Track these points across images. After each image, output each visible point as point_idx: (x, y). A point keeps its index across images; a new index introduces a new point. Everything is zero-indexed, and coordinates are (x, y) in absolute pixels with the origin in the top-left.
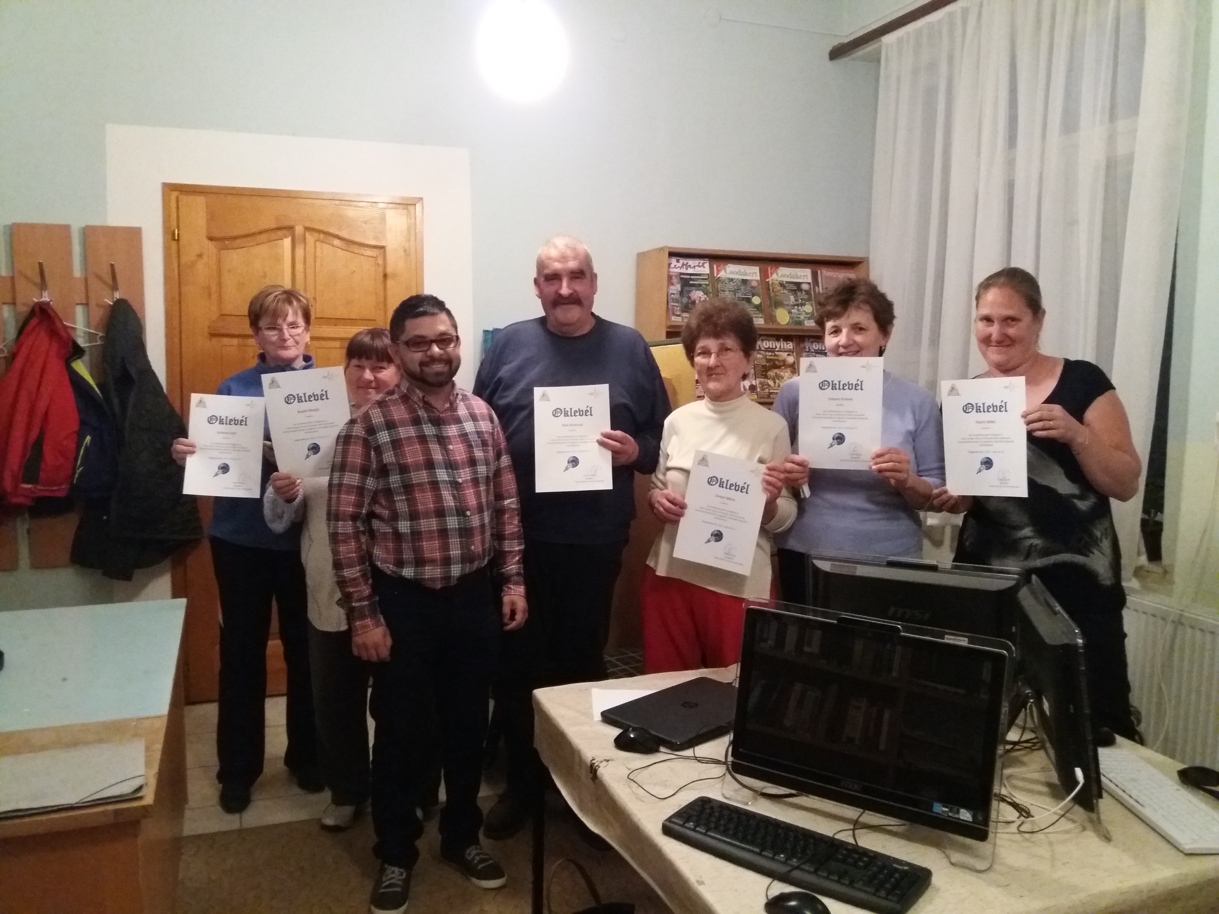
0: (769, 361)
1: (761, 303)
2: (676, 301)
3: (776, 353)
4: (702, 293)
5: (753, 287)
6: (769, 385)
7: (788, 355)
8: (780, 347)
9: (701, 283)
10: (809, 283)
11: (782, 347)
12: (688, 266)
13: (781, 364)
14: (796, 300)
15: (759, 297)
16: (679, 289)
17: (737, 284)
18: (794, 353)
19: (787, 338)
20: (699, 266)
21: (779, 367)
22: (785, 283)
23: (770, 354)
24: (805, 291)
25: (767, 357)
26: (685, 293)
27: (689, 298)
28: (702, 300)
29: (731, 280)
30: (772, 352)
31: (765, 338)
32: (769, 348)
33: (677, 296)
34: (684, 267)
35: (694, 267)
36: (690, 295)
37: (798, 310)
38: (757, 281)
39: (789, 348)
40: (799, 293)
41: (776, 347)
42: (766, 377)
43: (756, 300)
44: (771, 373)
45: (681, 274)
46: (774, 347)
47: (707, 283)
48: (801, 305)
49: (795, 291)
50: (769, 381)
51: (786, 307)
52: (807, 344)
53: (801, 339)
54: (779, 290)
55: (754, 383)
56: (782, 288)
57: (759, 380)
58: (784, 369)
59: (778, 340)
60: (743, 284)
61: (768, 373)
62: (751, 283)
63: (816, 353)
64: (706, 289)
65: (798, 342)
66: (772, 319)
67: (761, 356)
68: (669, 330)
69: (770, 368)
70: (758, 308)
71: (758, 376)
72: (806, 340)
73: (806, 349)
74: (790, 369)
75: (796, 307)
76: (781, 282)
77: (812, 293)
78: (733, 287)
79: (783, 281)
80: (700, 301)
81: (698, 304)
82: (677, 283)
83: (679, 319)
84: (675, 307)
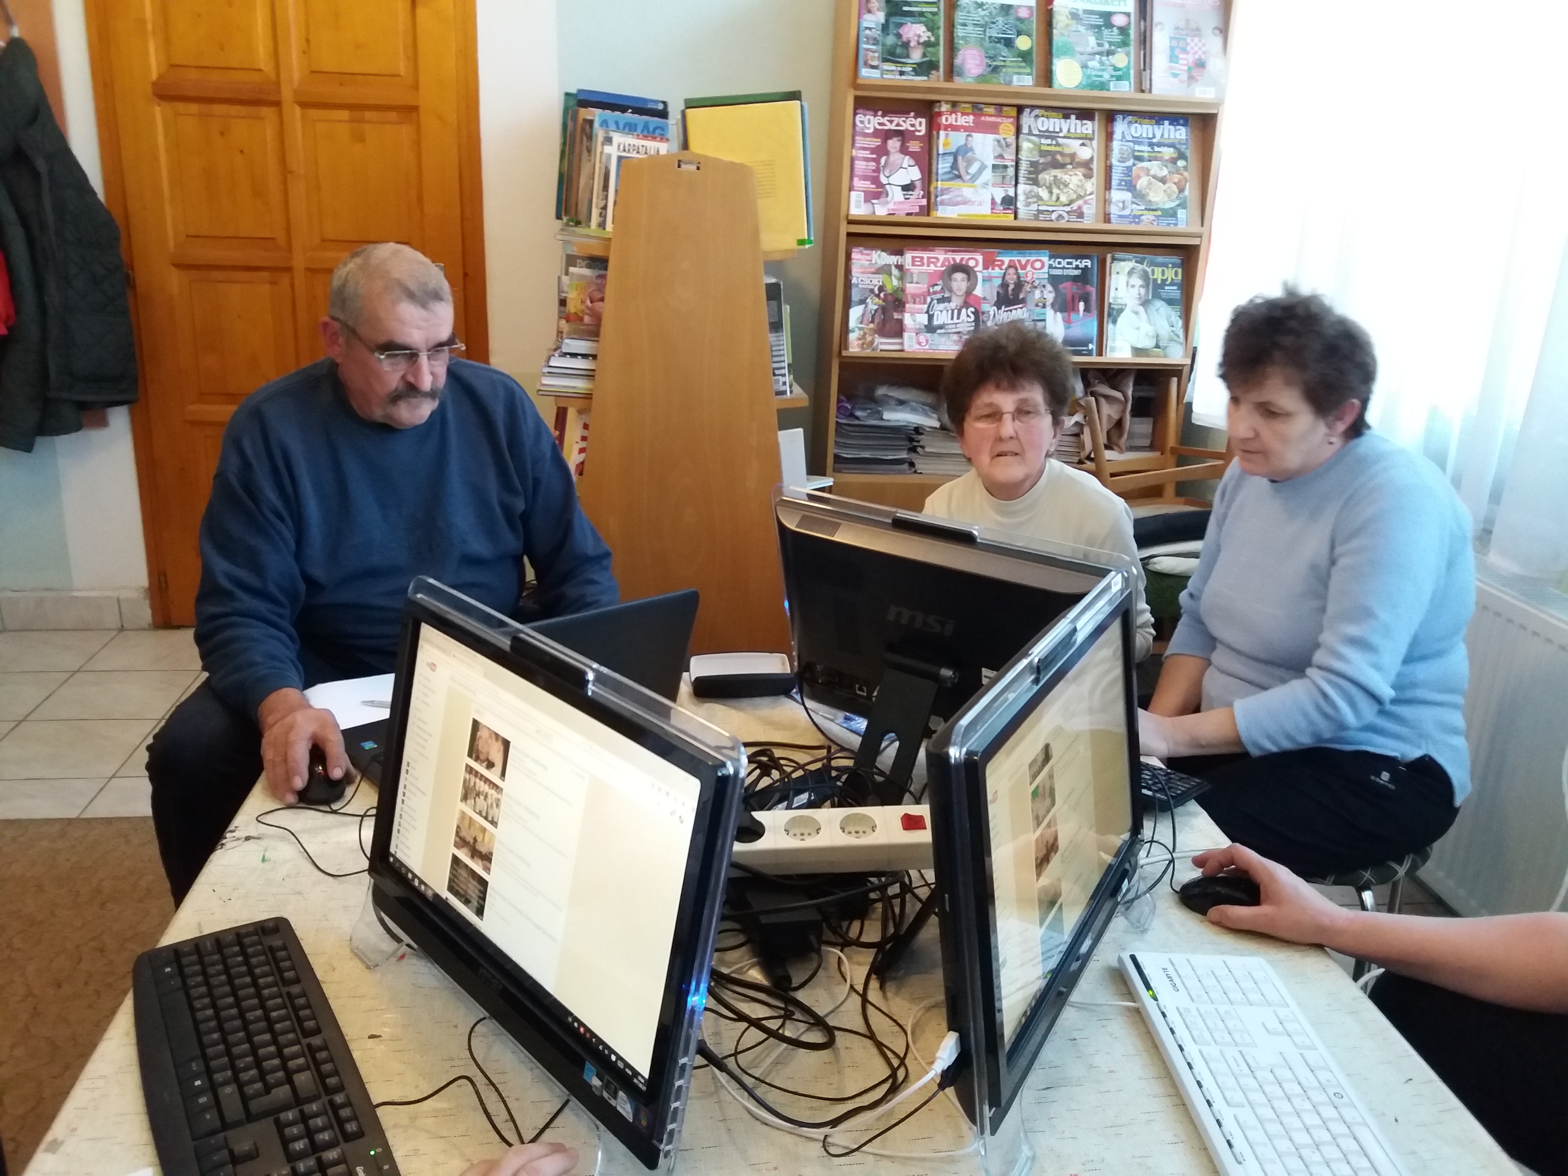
0: (1043, 154)
1: (1032, 48)
2: (876, 42)
3: (1060, 140)
4: (924, 28)
5: (1021, 20)
6: (1040, 198)
7: (1083, 145)
8: (1069, 131)
9: (924, 10)
10: (1128, 15)
11: (1072, 130)
13: (1068, 160)
14: (1099, 45)
15: (1029, 35)
16: (882, 19)
17: (990, 13)
18: (1095, 143)
19: (1085, 114)
21: (1062, 166)
22: (1080, 12)
23: (1049, 141)
24: (1118, 28)
25: (1044, 148)
27: (899, 36)
28: (922, 40)
29: (980, 5)
30: (1053, 138)
31: (1042, 112)
32: (1047, 131)
33: (876, 33)
36: (901, 31)
37: (1101, 63)
38: (1030, 8)
39: (1086, 132)
40: (1106, 32)
41: (1061, 130)
42: (1035, 182)
43: (1023, 43)
44: (1046, 177)
46: (1057, 129)
47: (936, 10)
48: (1109, 53)
49: (1099, 27)
50: (1040, 189)
51: (1078, 56)
52: (1120, 127)
53: (1110, 117)
54: (1067, 26)
55: (1011, 193)
56: (1074, 22)
57: (1021, 188)
58: (1070, 170)
59: (1066, 117)
60: (1003, 13)
61: (1041, 176)
62: (1017, 12)
63: (1135, 143)
64: (933, 21)
65: (1104, 122)
66: (1047, 77)
67: (1031, 146)
68: (860, 93)
69: (1046, 167)
70: (1025, 56)
71: (1021, 180)
72: (1119, 118)
73: (1117, 135)
74: (1082, 170)
75: (1098, 57)
76: (1074, 11)
77: (1132, 32)
78: (983, 19)
79: (1077, 10)
80: (919, 43)
81: (914, 47)
82: (878, 10)
83: (875, 74)
84: (871, 52)
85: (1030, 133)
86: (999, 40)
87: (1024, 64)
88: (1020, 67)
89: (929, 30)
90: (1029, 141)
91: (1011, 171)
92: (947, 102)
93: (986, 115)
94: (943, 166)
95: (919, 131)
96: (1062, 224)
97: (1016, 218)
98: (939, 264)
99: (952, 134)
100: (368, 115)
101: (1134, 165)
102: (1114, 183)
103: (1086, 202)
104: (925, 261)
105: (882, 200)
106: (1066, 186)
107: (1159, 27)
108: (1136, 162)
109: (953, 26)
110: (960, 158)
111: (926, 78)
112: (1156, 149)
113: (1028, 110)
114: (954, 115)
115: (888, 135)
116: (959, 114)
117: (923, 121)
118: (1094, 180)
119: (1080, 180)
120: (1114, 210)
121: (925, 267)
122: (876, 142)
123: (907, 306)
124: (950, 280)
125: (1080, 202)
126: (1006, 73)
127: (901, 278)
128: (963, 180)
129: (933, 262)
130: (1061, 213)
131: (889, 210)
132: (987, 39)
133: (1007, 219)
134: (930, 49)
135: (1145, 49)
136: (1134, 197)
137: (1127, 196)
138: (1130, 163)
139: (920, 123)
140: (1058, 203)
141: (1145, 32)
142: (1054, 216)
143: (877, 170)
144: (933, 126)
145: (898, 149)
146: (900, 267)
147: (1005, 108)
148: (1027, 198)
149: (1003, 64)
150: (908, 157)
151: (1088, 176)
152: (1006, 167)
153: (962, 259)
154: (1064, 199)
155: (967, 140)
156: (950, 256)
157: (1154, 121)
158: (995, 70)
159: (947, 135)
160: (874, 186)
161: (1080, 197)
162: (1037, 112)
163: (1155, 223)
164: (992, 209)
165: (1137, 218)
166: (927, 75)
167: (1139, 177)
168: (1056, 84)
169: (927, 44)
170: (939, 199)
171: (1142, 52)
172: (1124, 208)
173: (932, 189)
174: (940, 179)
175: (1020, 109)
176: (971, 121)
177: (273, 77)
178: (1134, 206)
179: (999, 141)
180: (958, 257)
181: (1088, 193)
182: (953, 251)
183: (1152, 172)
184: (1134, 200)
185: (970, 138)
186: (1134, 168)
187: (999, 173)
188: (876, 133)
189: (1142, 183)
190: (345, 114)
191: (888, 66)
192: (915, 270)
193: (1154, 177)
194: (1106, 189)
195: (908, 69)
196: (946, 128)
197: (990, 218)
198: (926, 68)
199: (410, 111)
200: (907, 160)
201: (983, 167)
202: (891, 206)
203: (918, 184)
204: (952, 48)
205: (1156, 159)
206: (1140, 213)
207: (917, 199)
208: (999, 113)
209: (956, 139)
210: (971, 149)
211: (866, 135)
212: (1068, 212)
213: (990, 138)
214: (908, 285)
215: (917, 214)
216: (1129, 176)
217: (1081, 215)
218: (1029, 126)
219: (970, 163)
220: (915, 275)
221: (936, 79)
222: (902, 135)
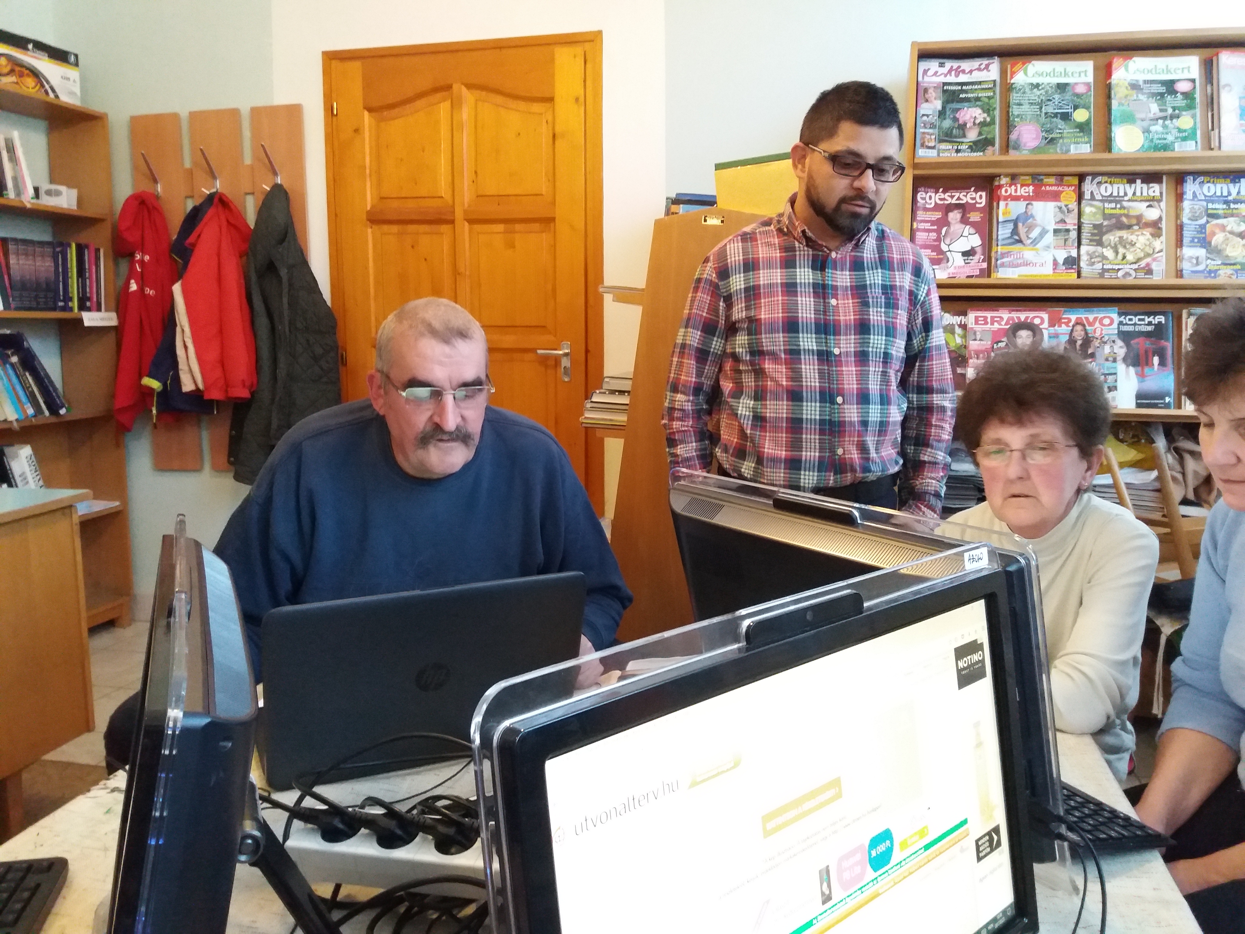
0: (1106, 217)
1: (1090, 118)
2: (933, 126)
3: (1125, 204)
4: (979, 111)
5: (1078, 96)
6: (1105, 258)
7: (1150, 206)
8: (1134, 194)
9: (980, 95)
10: (1193, 81)
11: (1138, 193)
12: (959, 71)
13: (1134, 221)
14: (1161, 110)
15: (1087, 108)
16: (939, 107)
17: (1047, 92)
18: (1163, 204)
19: (1151, 178)
20: (979, 69)
21: (1129, 227)
22: (1141, 83)
23: (1113, 205)
24: (1182, 93)
25: (1106, 211)
26: (948, 113)
27: (955, 119)
28: (977, 121)
29: (1037, 86)
30: (1117, 202)
31: (1105, 178)
32: (1111, 195)
33: (934, 119)
34: (953, 73)
35: (971, 72)
36: (957, 115)
37: (1164, 126)
38: (1088, 84)
39: (1152, 194)
40: (1169, 98)
41: (1126, 194)
42: (1100, 243)
43: (1081, 116)
44: (1112, 238)
45: (945, 84)
46: (1121, 194)
47: (992, 94)
48: (1172, 117)
49: (1162, 95)
50: (1104, 250)
51: (1139, 123)
52: (1190, 187)
53: (1179, 178)
54: (1126, 96)
55: (1074, 253)
56: (1135, 91)
57: (1084, 249)
58: (1137, 230)
59: (1131, 181)
60: (1059, 91)
61: (1105, 238)
62: (1073, 88)
63: (1208, 202)
64: (988, 104)
65: (1173, 185)
66: (1106, 143)
67: (1094, 210)
68: (918, 172)
69: (1110, 229)
70: (1083, 127)
71: (1084, 241)
72: (1190, 179)
73: (1188, 195)
74: (1150, 230)
75: (1160, 122)
76: (1134, 82)
77: (1197, 96)
78: (1039, 97)
79: (1137, 81)
80: (974, 124)
81: (970, 128)
82: (935, 99)
83: (933, 153)
84: (930, 135)
85: (1093, 198)
86: (1056, 115)
87: (1082, 134)
88: (1078, 137)
89: (984, 112)
90: (1092, 206)
91: (1074, 235)
92: (1006, 175)
93: (1045, 186)
94: (1004, 232)
95: (981, 203)
96: (1130, 281)
97: (1079, 276)
98: (1003, 323)
99: (1012, 204)
100: (518, 227)
101: (1208, 222)
102: (1186, 241)
103: (1154, 260)
104: (989, 320)
105: (942, 265)
106: (1133, 244)
107: (1227, 88)
108: (1210, 220)
109: (1009, 106)
110: (1020, 225)
111: (981, 154)
112: (1232, 206)
113: (1090, 178)
114: (1013, 187)
115: (950, 208)
116: (1019, 186)
117: (984, 194)
118: (1163, 238)
119: (1148, 240)
120: (1186, 266)
121: (989, 326)
122: (938, 215)
123: (971, 361)
124: (1015, 336)
125: (1148, 260)
126: (1063, 144)
127: (964, 337)
128: (1024, 244)
129: (996, 321)
130: (1128, 270)
131: (949, 274)
132: (1043, 115)
133: (1071, 278)
134: (985, 128)
135: (1212, 110)
136: (1208, 252)
137: (1201, 252)
138: (1203, 221)
139: (981, 197)
140: (1124, 262)
141: (1212, 94)
142: (1120, 274)
143: (938, 239)
144: (993, 198)
145: (959, 220)
146: (964, 327)
147: (1066, 178)
148: (1091, 258)
149: (1059, 135)
150: (968, 227)
151: (1157, 235)
152: (1068, 231)
153: (1027, 318)
154: (1130, 257)
155: (1026, 207)
156: (1014, 315)
157: (1228, 180)
158: (1052, 141)
159: (1007, 204)
160: (935, 254)
161: (1148, 255)
162: (1099, 179)
163: (1234, 277)
164: (1054, 269)
165: (1212, 273)
166: (984, 151)
167: (1213, 234)
168: (1115, 150)
169: (983, 124)
170: (999, 262)
171: (1210, 114)
172: (1197, 264)
173: (993, 254)
174: (999, 243)
175: (1082, 177)
176: (1031, 191)
177: (450, 202)
178: (1209, 261)
179: (1060, 208)
180: (1023, 316)
181: (1157, 250)
182: (1017, 311)
183: (1229, 228)
184: (1208, 255)
185: (1030, 207)
186: (1208, 225)
187: (1061, 237)
188: (937, 207)
189: (1218, 239)
190: (501, 227)
191: (943, 146)
192: (978, 328)
193: (1231, 233)
194: (1177, 247)
195: (964, 147)
196: (1006, 198)
197: (1051, 278)
198: (981, 144)
199: (548, 221)
200: (968, 229)
201: (1044, 232)
202: (951, 270)
203: (979, 250)
204: (1008, 126)
205: (1232, 215)
206: (1217, 268)
207: (977, 263)
208: (1060, 183)
209: (1016, 208)
210: (1032, 216)
211: (926, 210)
212: (1135, 270)
213: (1051, 206)
214: (971, 342)
215: (977, 276)
216: (1201, 233)
217: (1149, 272)
218: (1092, 193)
219: (1030, 228)
220: (978, 333)
221: (992, 154)
222: (963, 208)
